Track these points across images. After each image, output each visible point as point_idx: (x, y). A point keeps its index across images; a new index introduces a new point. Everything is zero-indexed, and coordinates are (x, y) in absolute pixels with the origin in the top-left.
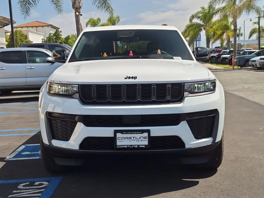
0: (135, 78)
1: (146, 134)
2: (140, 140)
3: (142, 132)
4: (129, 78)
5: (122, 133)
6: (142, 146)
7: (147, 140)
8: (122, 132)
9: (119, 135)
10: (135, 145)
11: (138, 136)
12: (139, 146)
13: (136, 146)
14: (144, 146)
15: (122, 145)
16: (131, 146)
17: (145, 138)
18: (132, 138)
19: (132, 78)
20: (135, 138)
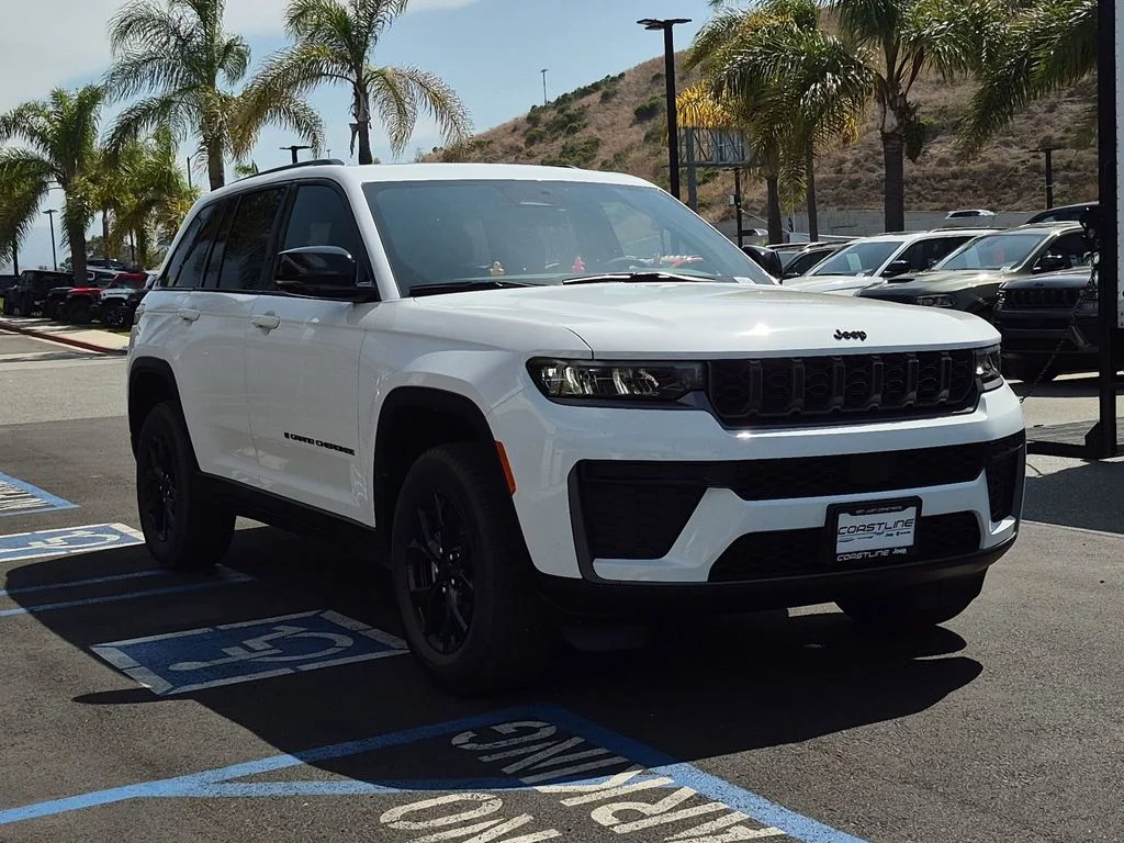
0: (862, 336)
1: (910, 513)
2: (895, 533)
3: (903, 504)
4: (846, 335)
5: (853, 514)
6: (900, 551)
7: (912, 529)
8: (852, 509)
9: (845, 520)
10: (883, 550)
11: (890, 518)
12: (892, 549)
13: (885, 554)
14: (904, 551)
15: (850, 553)
16: (873, 552)
17: (906, 524)
18: (877, 527)
19: (855, 335)
20: (883, 526)
